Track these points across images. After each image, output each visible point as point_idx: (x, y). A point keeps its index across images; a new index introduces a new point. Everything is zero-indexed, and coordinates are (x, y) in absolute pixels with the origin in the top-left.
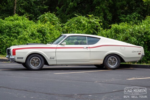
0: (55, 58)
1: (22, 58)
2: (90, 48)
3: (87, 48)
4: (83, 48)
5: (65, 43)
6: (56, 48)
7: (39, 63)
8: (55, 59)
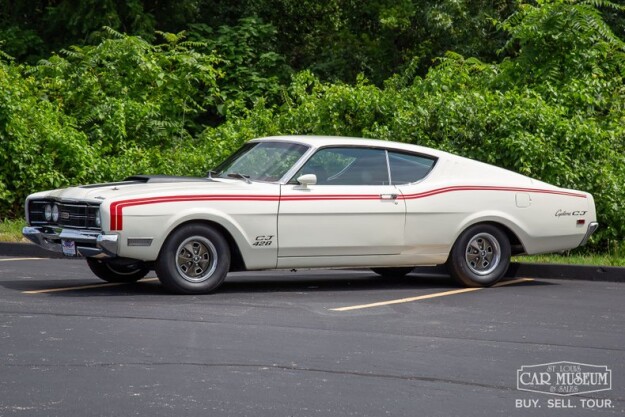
0: (274, 240)
1: (148, 242)
2: (404, 197)
3: (394, 197)
4: (379, 197)
5: (313, 177)
6: (280, 198)
7: (207, 261)
8: (274, 245)
